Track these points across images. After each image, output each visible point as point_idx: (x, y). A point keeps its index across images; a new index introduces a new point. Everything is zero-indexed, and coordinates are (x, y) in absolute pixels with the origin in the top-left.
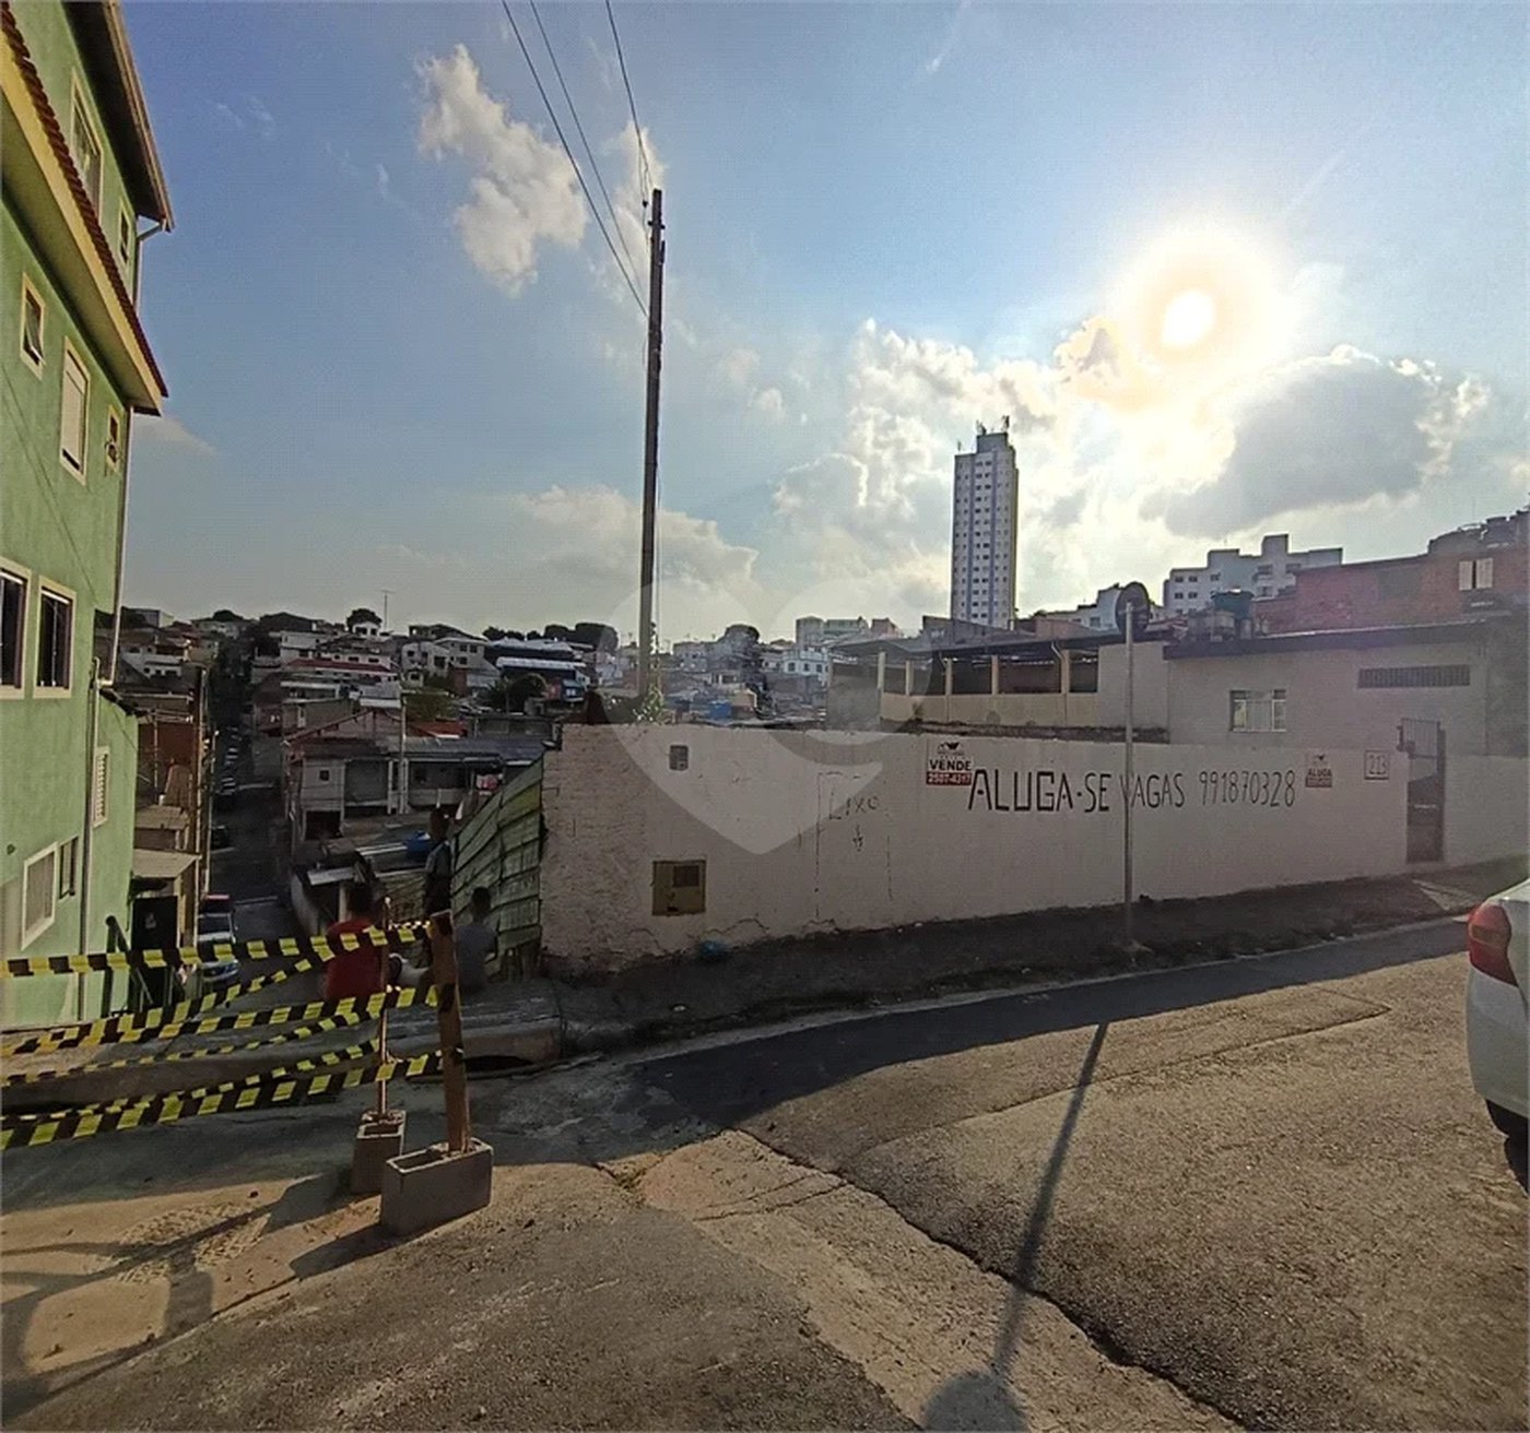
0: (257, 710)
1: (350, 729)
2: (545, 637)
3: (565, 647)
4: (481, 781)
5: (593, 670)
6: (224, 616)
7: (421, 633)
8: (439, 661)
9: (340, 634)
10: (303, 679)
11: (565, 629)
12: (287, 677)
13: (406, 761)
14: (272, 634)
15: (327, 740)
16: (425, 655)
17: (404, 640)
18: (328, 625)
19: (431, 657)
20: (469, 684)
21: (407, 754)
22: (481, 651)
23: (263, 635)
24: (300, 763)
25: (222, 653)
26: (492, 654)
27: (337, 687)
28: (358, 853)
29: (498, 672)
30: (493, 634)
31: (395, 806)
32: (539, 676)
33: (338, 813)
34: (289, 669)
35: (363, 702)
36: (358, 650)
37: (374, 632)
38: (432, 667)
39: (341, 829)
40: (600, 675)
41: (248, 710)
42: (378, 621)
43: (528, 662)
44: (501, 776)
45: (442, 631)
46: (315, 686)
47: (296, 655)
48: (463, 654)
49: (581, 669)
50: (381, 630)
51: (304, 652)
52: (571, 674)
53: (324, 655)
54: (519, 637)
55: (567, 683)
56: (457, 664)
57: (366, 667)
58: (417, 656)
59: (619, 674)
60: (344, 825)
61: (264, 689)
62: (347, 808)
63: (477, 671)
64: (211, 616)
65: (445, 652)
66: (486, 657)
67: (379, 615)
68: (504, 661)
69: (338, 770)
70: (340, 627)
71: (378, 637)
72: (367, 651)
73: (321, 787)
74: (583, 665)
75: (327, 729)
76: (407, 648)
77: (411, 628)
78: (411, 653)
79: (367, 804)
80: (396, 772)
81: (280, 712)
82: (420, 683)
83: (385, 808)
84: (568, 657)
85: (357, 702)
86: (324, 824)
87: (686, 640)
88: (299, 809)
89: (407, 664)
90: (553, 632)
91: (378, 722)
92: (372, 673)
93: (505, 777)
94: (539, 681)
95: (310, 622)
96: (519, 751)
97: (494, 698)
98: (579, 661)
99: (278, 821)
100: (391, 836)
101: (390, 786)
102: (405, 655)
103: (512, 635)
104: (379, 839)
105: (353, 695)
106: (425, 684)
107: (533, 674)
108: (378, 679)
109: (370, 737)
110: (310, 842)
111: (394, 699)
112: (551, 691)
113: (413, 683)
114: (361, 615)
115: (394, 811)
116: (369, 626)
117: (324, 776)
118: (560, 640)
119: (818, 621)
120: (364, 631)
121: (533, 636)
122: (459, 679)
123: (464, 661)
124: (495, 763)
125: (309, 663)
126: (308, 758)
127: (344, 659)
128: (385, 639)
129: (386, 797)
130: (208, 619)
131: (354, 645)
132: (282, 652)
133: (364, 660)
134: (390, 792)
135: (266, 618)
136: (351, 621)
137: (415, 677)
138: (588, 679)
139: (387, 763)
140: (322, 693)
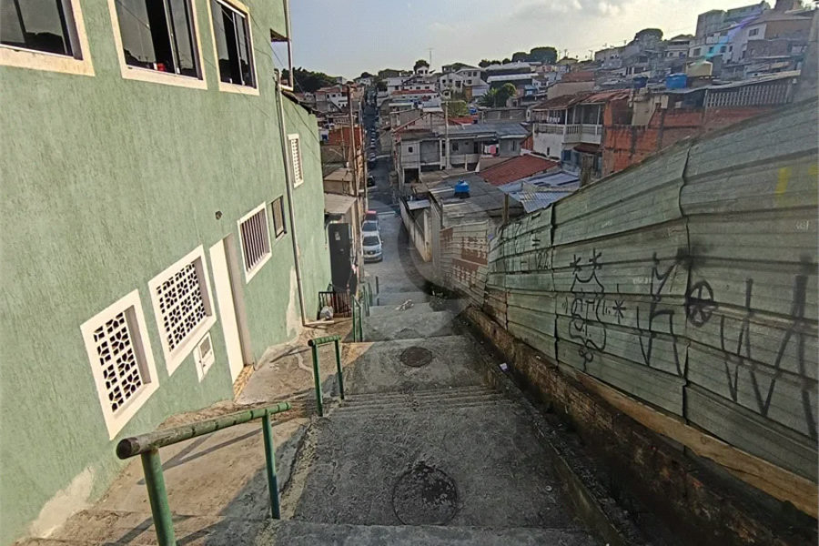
0: (381, 119)
1: (420, 124)
2: (513, 61)
3: (526, 65)
4: (487, 149)
5: (543, 77)
6: (365, 75)
7: (447, 69)
8: (458, 84)
9: (412, 76)
10: (397, 101)
11: (524, 53)
12: (391, 101)
13: (448, 140)
14: (384, 80)
15: (411, 131)
16: (451, 81)
17: (439, 75)
18: (406, 73)
19: (454, 82)
20: (473, 95)
21: (450, 135)
22: (479, 74)
23: (379, 82)
24: (399, 144)
25: (366, 92)
26: (484, 76)
27: (412, 104)
28: (429, 192)
29: (488, 86)
30: (483, 64)
31: (444, 165)
32: (511, 85)
33: (417, 170)
34: (391, 97)
35: (425, 110)
36: (420, 82)
37: (426, 72)
38: (454, 88)
39: (420, 178)
40: (547, 80)
41: (377, 120)
42: (428, 66)
43: (504, 78)
44: (498, 146)
45: (458, 66)
46: (403, 104)
47: (393, 89)
48: (470, 78)
49: (536, 78)
50: (430, 71)
51: (397, 87)
52: (529, 81)
53: (405, 88)
54: (498, 63)
55: (527, 87)
56: (466, 84)
57: (423, 92)
58: (447, 82)
59: (559, 78)
60: (421, 176)
61: (382, 109)
62: (422, 167)
63: (478, 87)
64: (360, 76)
65: (460, 78)
66: (482, 78)
67: (428, 62)
68: (492, 79)
69: (416, 145)
70: (411, 72)
71: (429, 75)
72: (424, 83)
73: (409, 156)
74: (536, 74)
75: (410, 125)
76: (442, 78)
77: (443, 67)
78: (444, 81)
79: (431, 164)
80: (444, 146)
81: (389, 120)
82: (449, 97)
83: (439, 166)
84: (528, 71)
85: (422, 111)
86: (412, 175)
87: (604, 48)
88: (401, 167)
89: (442, 88)
90: (518, 57)
91: (433, 119)
92: (427, 95)
93: (501, 146)
94: (511, 88)
95: (398, 72)
96: (508, 129)
97: (488, 101)
98: (533, 72)
99: (393, 173)
100: (445, 182)
101: (441, 154)
102: (441, 82)
103: (494, 62)
104: (439, 184)
105: (420, 106)
106: (452, 97)
107: (508, 84)
108: (430, 97)
109: (429, 127)
110: (407, 185)
111: (438, 106)
112: (519, 92)
113: (447, 97)
114: (421, 64)
115: (444, 168)
116: (424, 68)
117: (411, 150)
118: (522, 61)
119: (720, 12)
120: (422, 72)
121: (506, 61)
122: (468, 92)
123: (470, 82)
124: (494, 137)
125: (400, 93)
126: (403, 140)
127: (414, 88)
128: (431, 75)
129: (439, 160)
130: (359, 78)
131: (418, 80)
132: (389, 89)
133: (423, 87)
134: (441, 157)
135: (380, 73)
136: (415, 68)
137: (447, 94)
138: (539, 83)
139: (438, 141)
140: (406, 107)
